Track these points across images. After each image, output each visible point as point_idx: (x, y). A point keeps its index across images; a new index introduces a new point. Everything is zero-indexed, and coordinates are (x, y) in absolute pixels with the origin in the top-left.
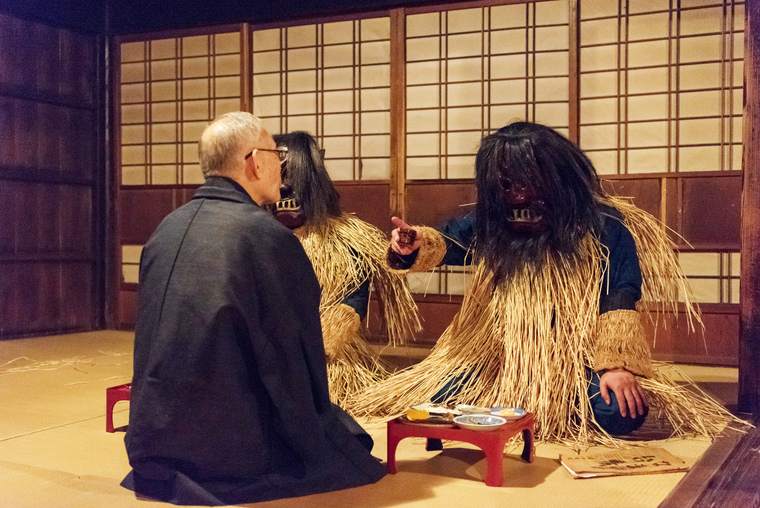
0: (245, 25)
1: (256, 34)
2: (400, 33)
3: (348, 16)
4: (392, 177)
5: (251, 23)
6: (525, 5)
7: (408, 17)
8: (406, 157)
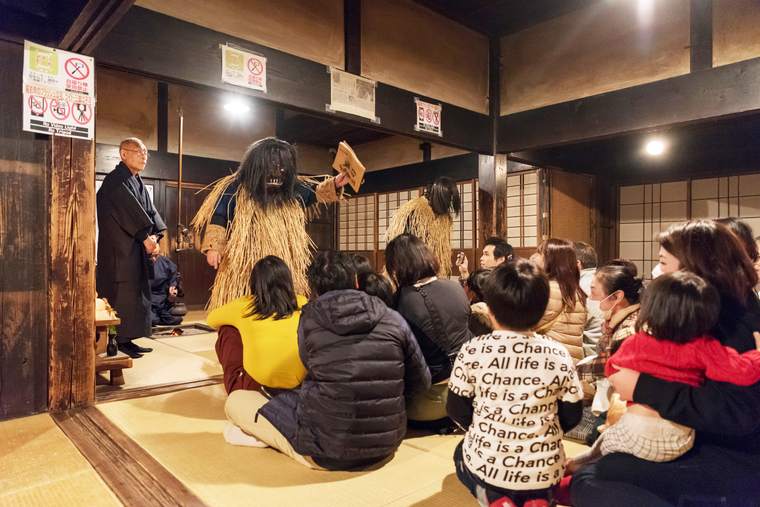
1: (380, 196)
5: (379, 192)
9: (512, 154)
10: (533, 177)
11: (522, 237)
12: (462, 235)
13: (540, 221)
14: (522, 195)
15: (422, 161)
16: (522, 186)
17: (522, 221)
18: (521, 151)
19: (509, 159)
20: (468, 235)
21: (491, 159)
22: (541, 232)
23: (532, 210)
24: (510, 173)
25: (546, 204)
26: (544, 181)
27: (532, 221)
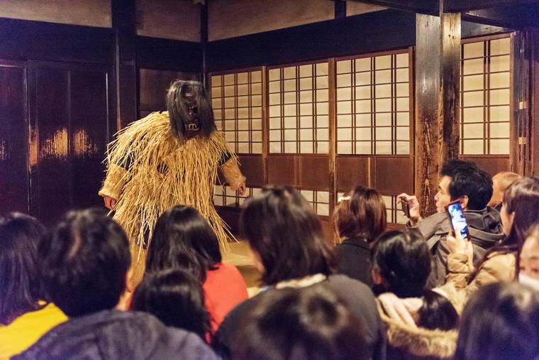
0: (264, 67)
1: (270, 71)
2: (333, 71)
3: (309, 62)
4: (330, 152)
5: (267, 66)
6: (390, 56)
7: (338, 62)
8: (336, 141)
9: (471, 13)
10: (504, 45)
11: (487, 138)
12: (394, 134)
13: (516, 114)
14: (487, 73)
15: (332, 17)
16: (487, 58)
17: (487, 114)
18: (485, 8)
19: (464, 19)
20: (404, 133)
21: (434, 21)
22: (517, 131)
23: (502, 97)
24: (467, 37)
25: (524, 88)
26: (522, 51)
27: (502, 114)
